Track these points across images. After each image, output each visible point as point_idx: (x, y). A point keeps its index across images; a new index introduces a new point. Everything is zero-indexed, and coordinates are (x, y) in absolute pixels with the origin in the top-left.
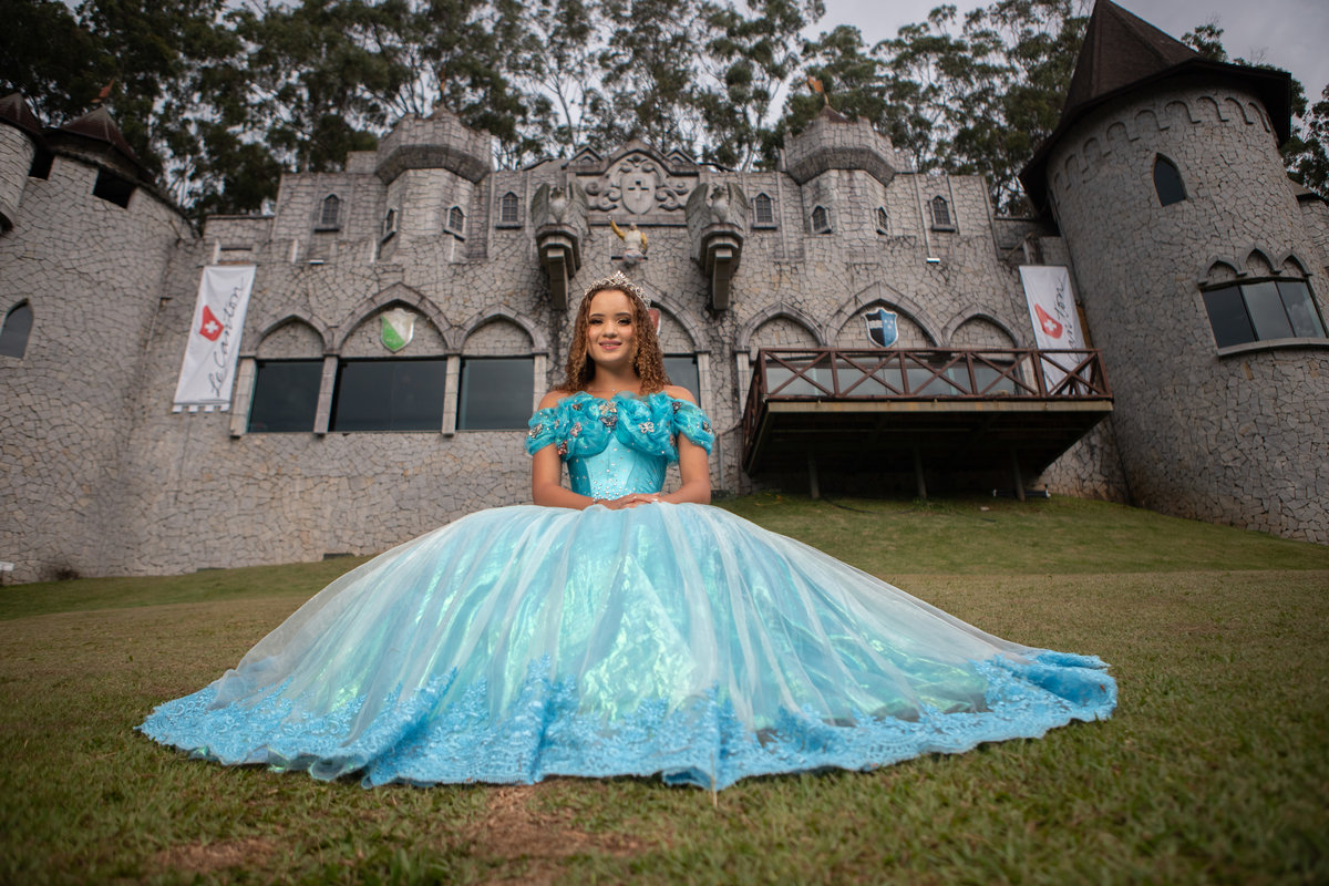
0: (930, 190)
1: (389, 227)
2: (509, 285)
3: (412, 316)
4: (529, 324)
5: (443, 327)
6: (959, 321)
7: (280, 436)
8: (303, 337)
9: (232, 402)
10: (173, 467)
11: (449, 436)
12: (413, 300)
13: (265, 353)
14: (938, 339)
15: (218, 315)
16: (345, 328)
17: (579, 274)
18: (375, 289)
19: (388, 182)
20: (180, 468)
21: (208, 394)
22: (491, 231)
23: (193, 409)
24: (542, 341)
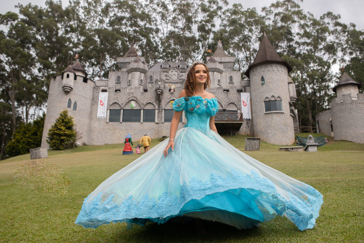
0: (230, 74)
1: (130, 83)
2: (151, 97)
3: (135, 102)
4: (154, 104)
5: (140, 104)
6: (228, 104)
7: (115, 123)
8: (117, 105)
9: (106, 117)
10: (98, 127)
11: (142, 123)
12: (135, 99)
13: (111, 108)
14: (224, 107)
15: (103, 101)
16: (124, 104)
17: (163, 95)
18: (129, 97)
19: (129, 73)
20: (99, 128)
21: (102, 115)
22: (148, 83)
23: (100, 118)
24: (157, 107)
